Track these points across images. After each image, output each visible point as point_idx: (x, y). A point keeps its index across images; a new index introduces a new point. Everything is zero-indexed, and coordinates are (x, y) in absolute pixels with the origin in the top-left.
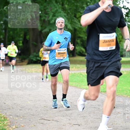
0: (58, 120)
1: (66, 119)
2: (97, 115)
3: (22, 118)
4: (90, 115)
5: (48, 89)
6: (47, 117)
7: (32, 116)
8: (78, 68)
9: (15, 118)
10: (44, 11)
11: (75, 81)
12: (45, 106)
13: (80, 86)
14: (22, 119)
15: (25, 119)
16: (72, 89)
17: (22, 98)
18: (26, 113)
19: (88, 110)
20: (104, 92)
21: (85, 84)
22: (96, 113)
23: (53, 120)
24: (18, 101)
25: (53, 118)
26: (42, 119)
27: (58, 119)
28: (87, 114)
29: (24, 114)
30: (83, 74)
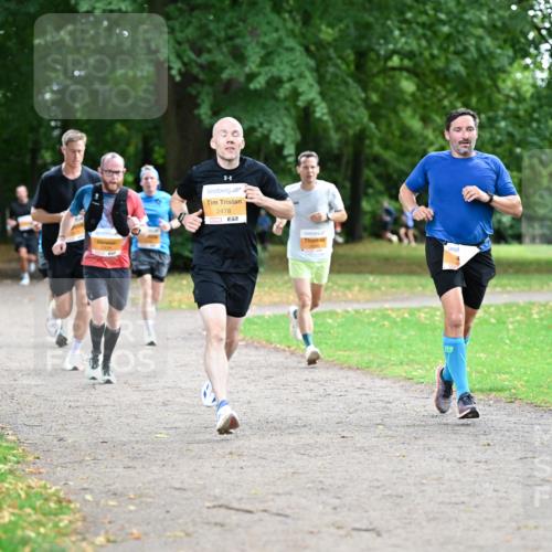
0: (288, 512)
1: (321, 507)
2: (453, 491)
3: (137, 501)
4: (423, 491)
5: (246, 378)
6: (241, 499)
7: (177, 493)
8: (372, 288)
9: (103, 502)
10: (230, 43)
11: (360, 347)
12: (231, 453)
13: (379, 365)
14: (133, 504)
15: (148, 505)
16: (347, 378)
17: (136, 417)
18: (150, 483)
19: (413, 468)
20: (481, 391)
21: (402, 356)
22: (450, 480)
23: (265, 511)
24: (117, 428)
25: (266, 501)
26: (220, 506)
27: (289, 507)
28: (409, 485)
29: (144, 484)
30: (394, 315)
